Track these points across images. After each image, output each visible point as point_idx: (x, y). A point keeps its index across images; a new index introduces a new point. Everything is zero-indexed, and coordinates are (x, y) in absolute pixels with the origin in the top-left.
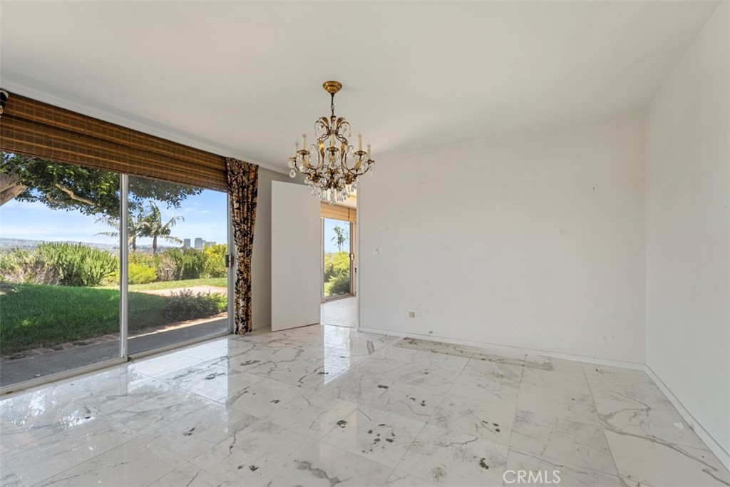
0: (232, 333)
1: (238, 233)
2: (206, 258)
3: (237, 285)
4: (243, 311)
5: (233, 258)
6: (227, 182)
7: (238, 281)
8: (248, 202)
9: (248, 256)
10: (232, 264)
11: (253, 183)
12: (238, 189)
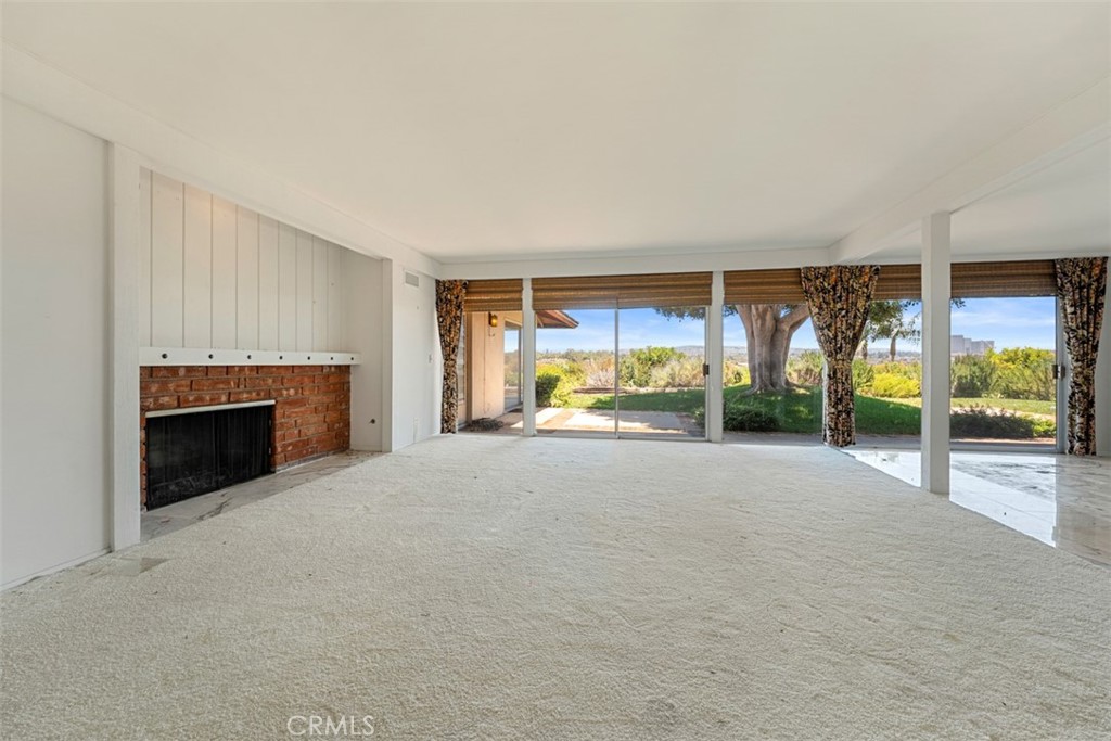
0: (1063, 453)
1: (1073, 341)
2: (993, 369)
3: (1071, 398)
4: (1081, 429)
5: (1064, 369)
6: (1057, 285)
7: (1073, 394)
8: (1088, 303)
9: (1088, 366)
10: (1063, 375)
11: (1097, 280)
12: (1073, 291)
